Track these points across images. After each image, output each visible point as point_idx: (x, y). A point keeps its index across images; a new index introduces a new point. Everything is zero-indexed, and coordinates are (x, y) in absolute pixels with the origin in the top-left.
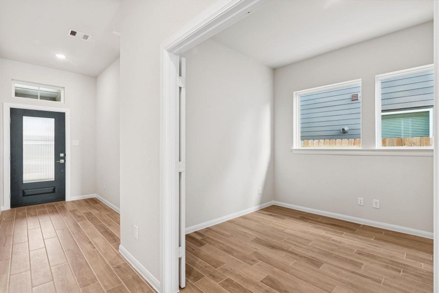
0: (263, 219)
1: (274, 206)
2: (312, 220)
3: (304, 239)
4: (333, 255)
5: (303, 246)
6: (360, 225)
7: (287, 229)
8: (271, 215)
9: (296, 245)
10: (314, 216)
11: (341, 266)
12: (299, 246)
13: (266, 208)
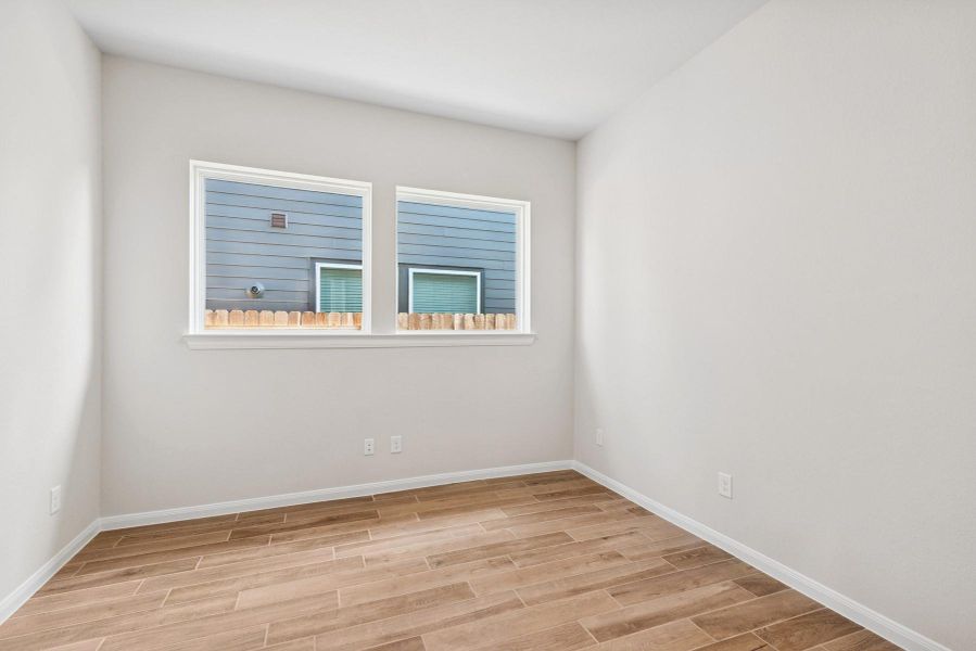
0: (110, 608)
1: (105, 537)
2: (272, 531)
3: (314, 597)
4: (411, 600)
5: (333, 622)
6: (369, 499)
7: (236, 595)
8: (129, 574)
9: (313, 632)
10: (266, 518)
11: (449, 616)
12: (325, 629)
13: (79, 557)
